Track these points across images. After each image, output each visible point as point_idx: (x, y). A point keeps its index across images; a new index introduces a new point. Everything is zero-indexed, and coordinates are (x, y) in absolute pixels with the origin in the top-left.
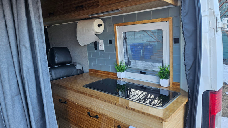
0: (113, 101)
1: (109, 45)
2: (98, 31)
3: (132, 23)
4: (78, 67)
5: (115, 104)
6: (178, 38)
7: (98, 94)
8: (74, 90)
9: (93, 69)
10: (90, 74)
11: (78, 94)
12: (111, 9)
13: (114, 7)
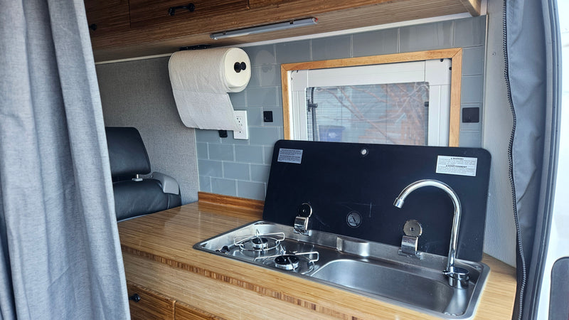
0: (304, 297)
1: (263, 124)
2: (234, 84)
3: (336, 62)
4: (168, 187)
5: (314, 308)
6: (478, 109)
7: (249, 271)
8: (167, 260)
9: (211, 192)
10: (201, 206)
11: (181, 272)
12: (285, 16)
13: (294, 12)
